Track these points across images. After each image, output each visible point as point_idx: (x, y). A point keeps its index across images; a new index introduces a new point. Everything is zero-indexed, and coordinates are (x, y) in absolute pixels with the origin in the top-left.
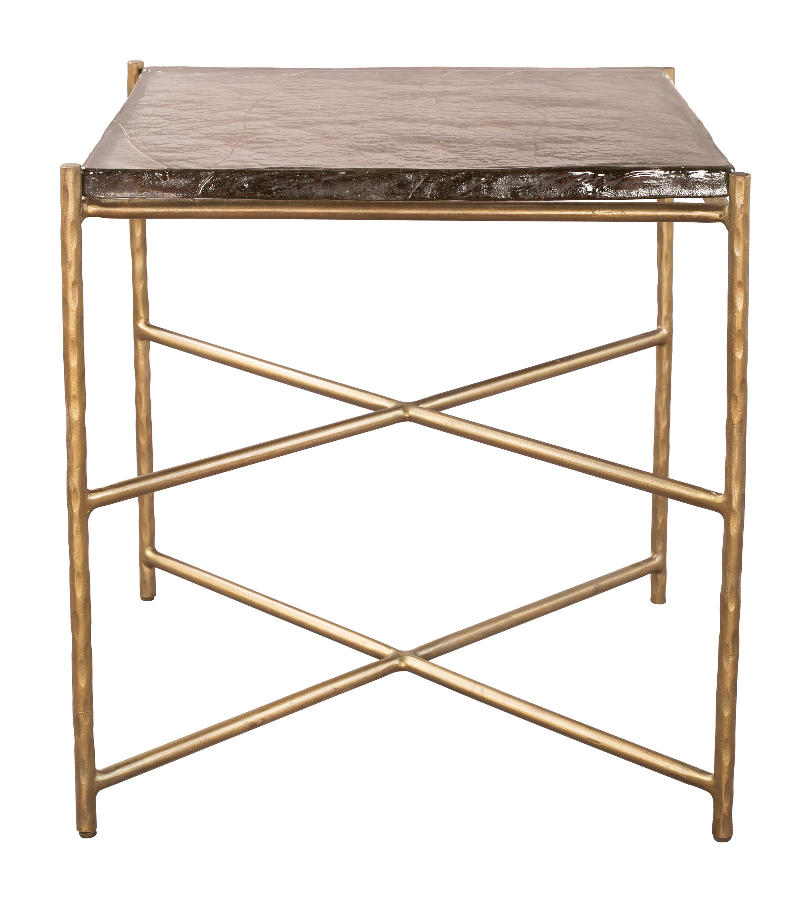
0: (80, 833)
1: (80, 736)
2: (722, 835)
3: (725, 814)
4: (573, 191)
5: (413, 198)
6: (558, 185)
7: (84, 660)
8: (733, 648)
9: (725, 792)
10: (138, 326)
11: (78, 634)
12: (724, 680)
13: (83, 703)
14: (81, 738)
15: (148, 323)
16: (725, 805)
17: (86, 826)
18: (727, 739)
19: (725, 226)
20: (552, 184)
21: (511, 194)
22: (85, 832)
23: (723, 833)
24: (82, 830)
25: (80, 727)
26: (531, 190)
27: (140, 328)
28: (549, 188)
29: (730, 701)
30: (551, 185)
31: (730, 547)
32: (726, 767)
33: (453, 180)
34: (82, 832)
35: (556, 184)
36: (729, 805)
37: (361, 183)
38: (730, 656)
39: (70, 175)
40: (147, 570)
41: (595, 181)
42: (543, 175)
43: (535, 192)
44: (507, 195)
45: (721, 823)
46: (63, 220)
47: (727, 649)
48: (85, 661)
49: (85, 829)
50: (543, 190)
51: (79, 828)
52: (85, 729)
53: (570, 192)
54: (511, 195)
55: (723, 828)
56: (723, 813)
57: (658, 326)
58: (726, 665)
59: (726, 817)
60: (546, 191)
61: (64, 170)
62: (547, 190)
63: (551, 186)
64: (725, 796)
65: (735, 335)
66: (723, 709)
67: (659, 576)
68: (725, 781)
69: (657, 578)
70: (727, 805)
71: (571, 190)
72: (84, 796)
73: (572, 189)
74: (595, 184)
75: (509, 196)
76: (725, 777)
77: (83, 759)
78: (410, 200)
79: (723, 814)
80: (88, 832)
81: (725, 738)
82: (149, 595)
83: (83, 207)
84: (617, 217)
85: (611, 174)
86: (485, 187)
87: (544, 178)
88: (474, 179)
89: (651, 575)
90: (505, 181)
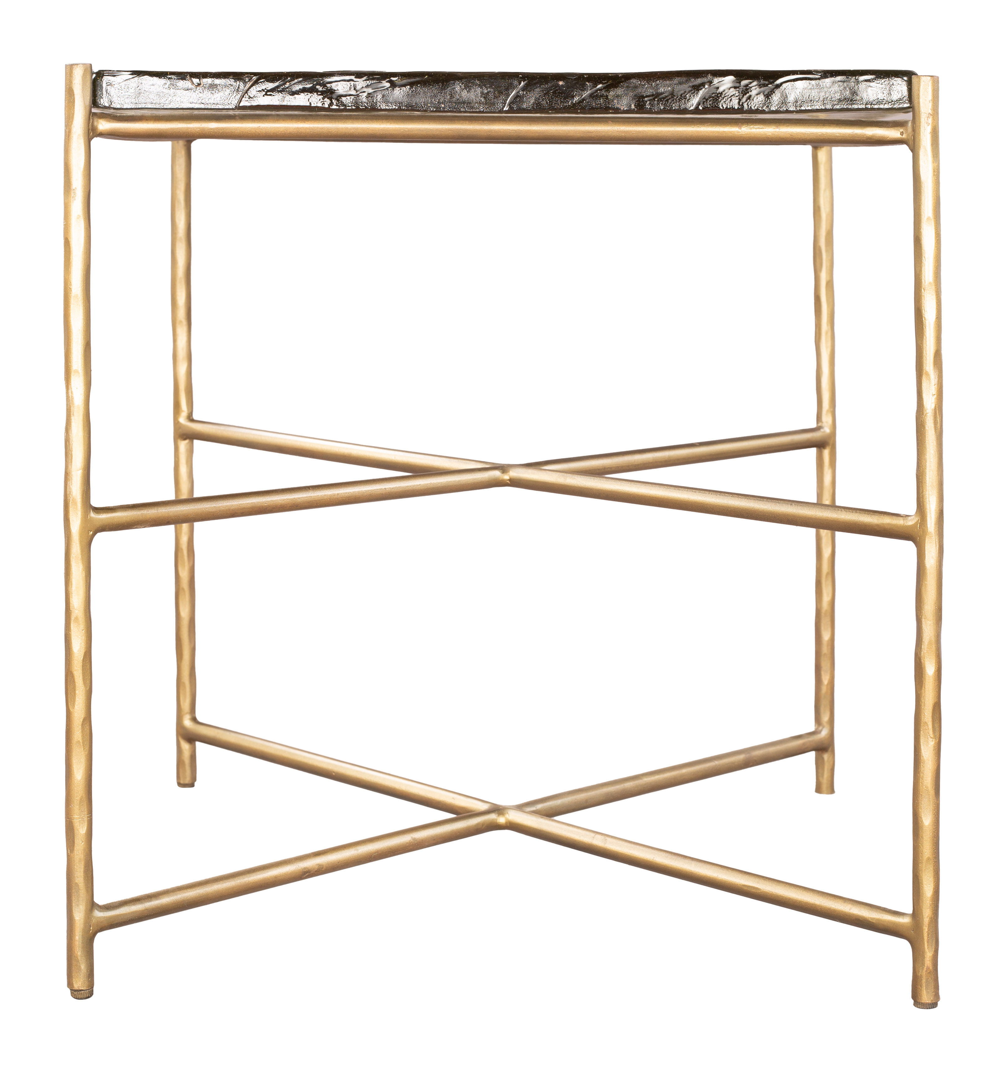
0: (71, 993)
1: (73, 849)
2: (926, 998)
3: (928, 968)
4: (713, 100)
5: (511, 110)
6: (694, 93)
7: (81, 741)
8: (933, 727)
9: (928, 935)
10: (178, 422)
11: (73, 704)
12: (923, 774)
13: (78, 802)
14: (76, 852)
15: (191, 418)
16: (929, 954)
17: (80, 981)
18: (928, 859)
19: (908, 147)
20: (687, 91)
21: (636, 103)
22: (77, 989)
23: (927, 996)
24: (73, 987)
25: (74, 838)
26: (661, 99)
27: (181, 424)
28: (683, 95)
29: (931, 803)
30: (685, 92)
31: (926, 584)
32: (929, 899)
33: (562, 85)
34: (74, 989)
35: (693, 92)
36: (933, 955)
37: (445, 89)
38: (929, 739)
39: (78, 74)
40: (186, 746)
41: (742, 87)
42: (676, 80)
43: (665, 101)
44: (630, 106)
45: (924, 981)
46: (67, 133)
47: (926, 730)
48: (83, 743)
49: (79, 984)
50: (676, 99)
51: (70, 984)
52: (80, 840)
53: (710, 101)
54: (635, 105)
55: (927, 988)
56: (926, 965)
57: (817, 423)
58: (924, 752)
59: (930, 972)
60: (680, 101)
61: (70, 68)
62: (681, 99)
63: (686, 94)
64: (928, 942)
65: (924, 290)
66: (922, 814)
67: (826, 756)
68: (928, 920)
69: (823, 759)
70: (931, 955)
71: (711, 99)
72: (78, 937)
73: (712, 97)
74: (742, 92)
75: (633, 107)
76: (927, 913)
77: (76, 883)
78: (507, 112)
79: (926, 967)
80: (82, 989)
81: (927, 857)
82: (188, 780)
83: (93, 119)
84: (769, 135)
85: (762, 78)
86: (603, 94)
87: (677, 83)
88: (588, 85)
89: (816, 753)
90: (628, 87)
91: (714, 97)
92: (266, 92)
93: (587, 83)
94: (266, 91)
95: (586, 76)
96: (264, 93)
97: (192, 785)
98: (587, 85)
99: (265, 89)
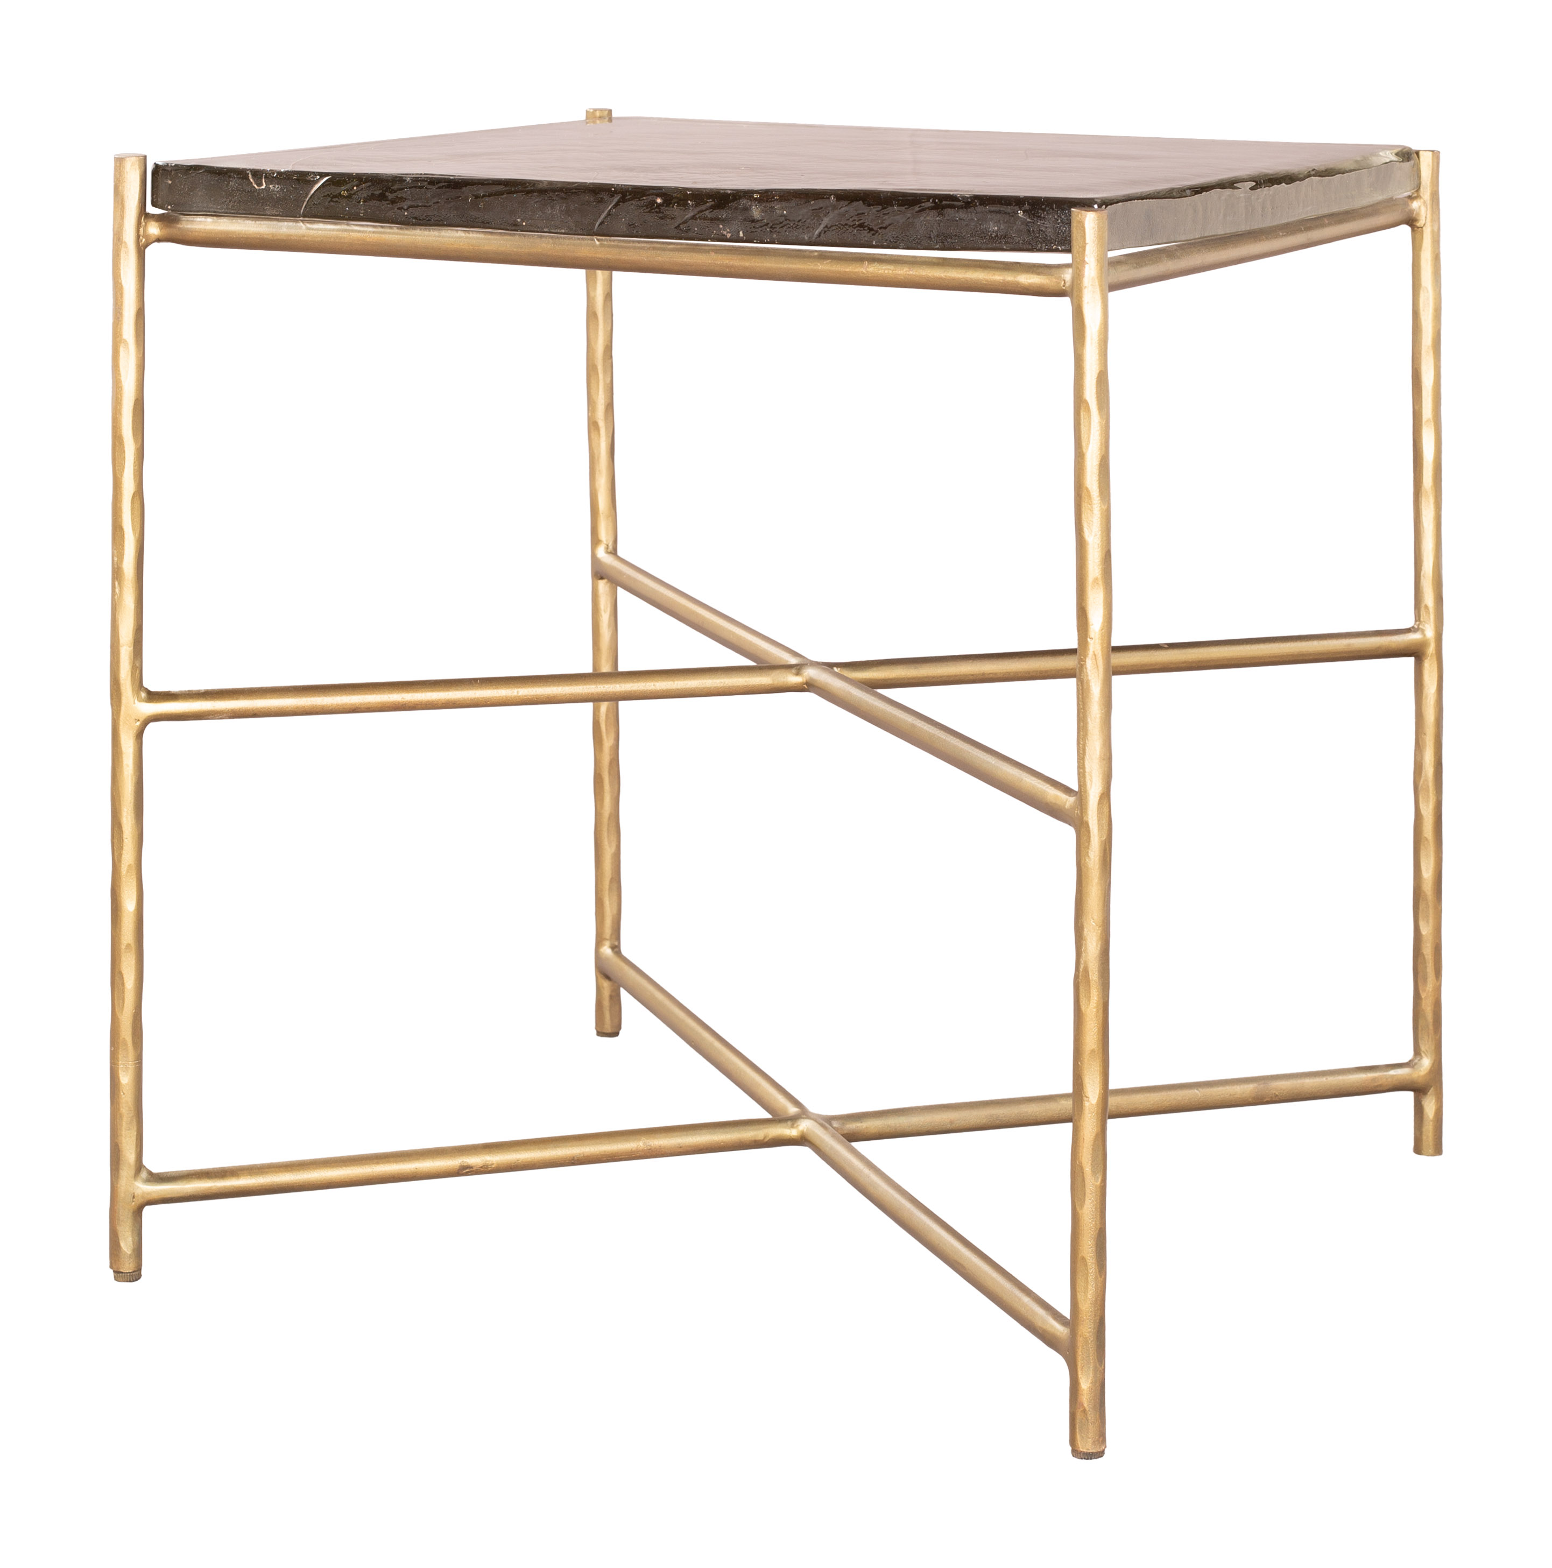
2: (1081, 1446)
3: (1082, 1405)
5: (600, 232)
9: (1082, 1360)
16: (1083, 1386)
18: (1082, 1258)
20: (806, 216)
23: (1082, 1442)
27: (597, 558)
28: (801, 222)
29: (1086, 1184)
30: (804, 218)
31: (1082, 891)
32: (1082, 1312)
33: (662, 203)
42: (793, 202)
43: (780, 228)
44: (738, 233)
45: (1077, 1421)
50: (792, 226)
54: (743, 232)
55: (1080, 1433)
56: (1079, 1401)
57: (1414, 621)
59: (1083, 1411)
60: (798, 228)
61: (120, 161)
63: (804, 220)
64: (1082, 1369)
67: (1429, 1101)
68: (1081, 1339)
69: (1424, 1104)
70: (1086, 1387)
71: (835, 228)
75: (741, 234)
76: (1080, 1330)
78: (595, 233)
79: (1078, 1404)
82: (608, 1029)
83: (146, 223)
84: (901, 279)
85: (895, 204)
86: (707, 217)
87: (794, 205)
88: (691, 204)
89: (1415, 1094)
90: (736, 208)
91: (837, 225)
92: (332, 198)
93: (689, 202)
94: (331, 196)
95: (689, 193)
96: (329, 199)
97: (615, 1034)
98: (689, 204)
99: (331, 194)
